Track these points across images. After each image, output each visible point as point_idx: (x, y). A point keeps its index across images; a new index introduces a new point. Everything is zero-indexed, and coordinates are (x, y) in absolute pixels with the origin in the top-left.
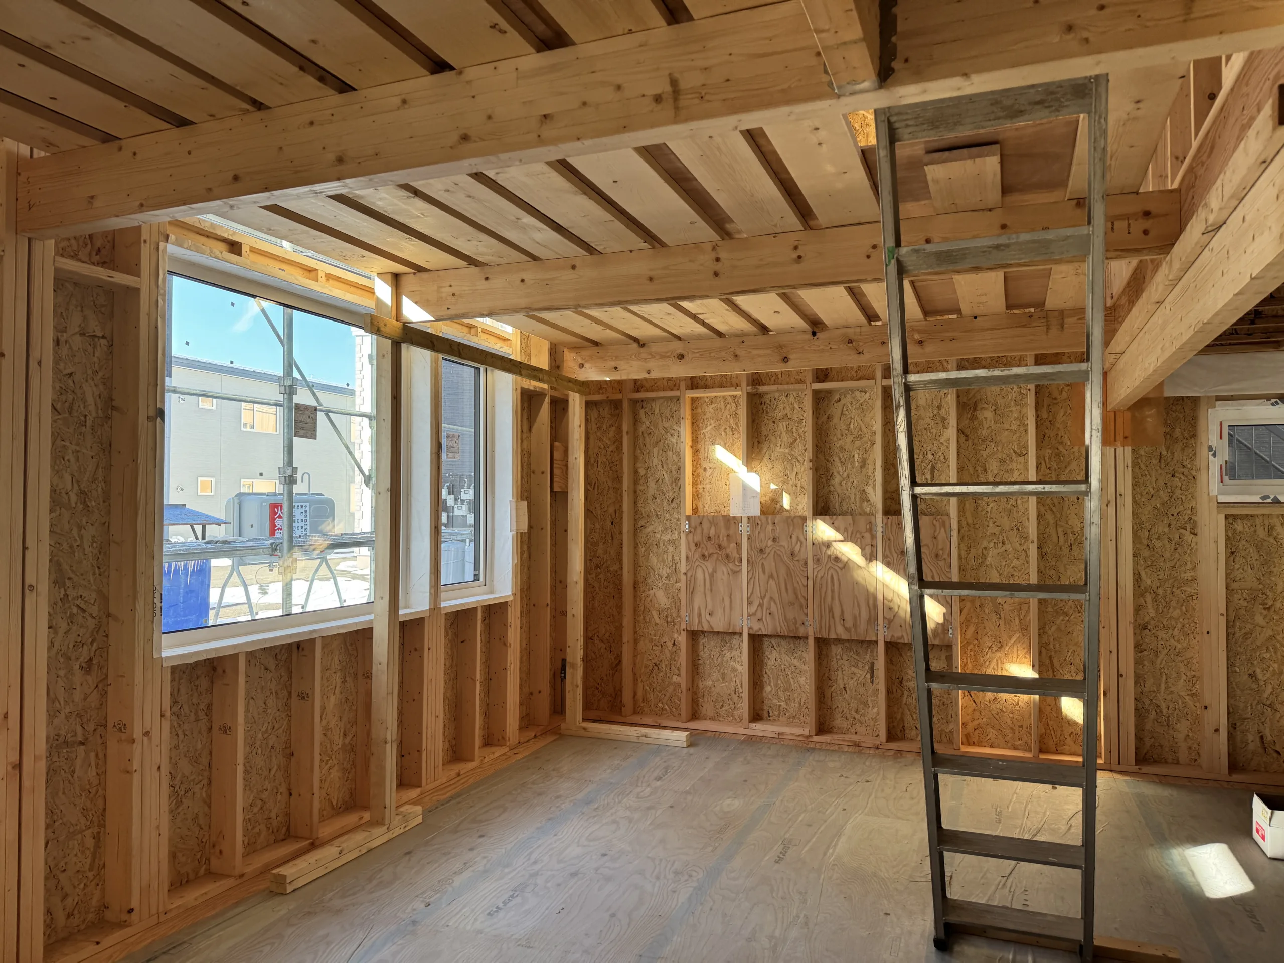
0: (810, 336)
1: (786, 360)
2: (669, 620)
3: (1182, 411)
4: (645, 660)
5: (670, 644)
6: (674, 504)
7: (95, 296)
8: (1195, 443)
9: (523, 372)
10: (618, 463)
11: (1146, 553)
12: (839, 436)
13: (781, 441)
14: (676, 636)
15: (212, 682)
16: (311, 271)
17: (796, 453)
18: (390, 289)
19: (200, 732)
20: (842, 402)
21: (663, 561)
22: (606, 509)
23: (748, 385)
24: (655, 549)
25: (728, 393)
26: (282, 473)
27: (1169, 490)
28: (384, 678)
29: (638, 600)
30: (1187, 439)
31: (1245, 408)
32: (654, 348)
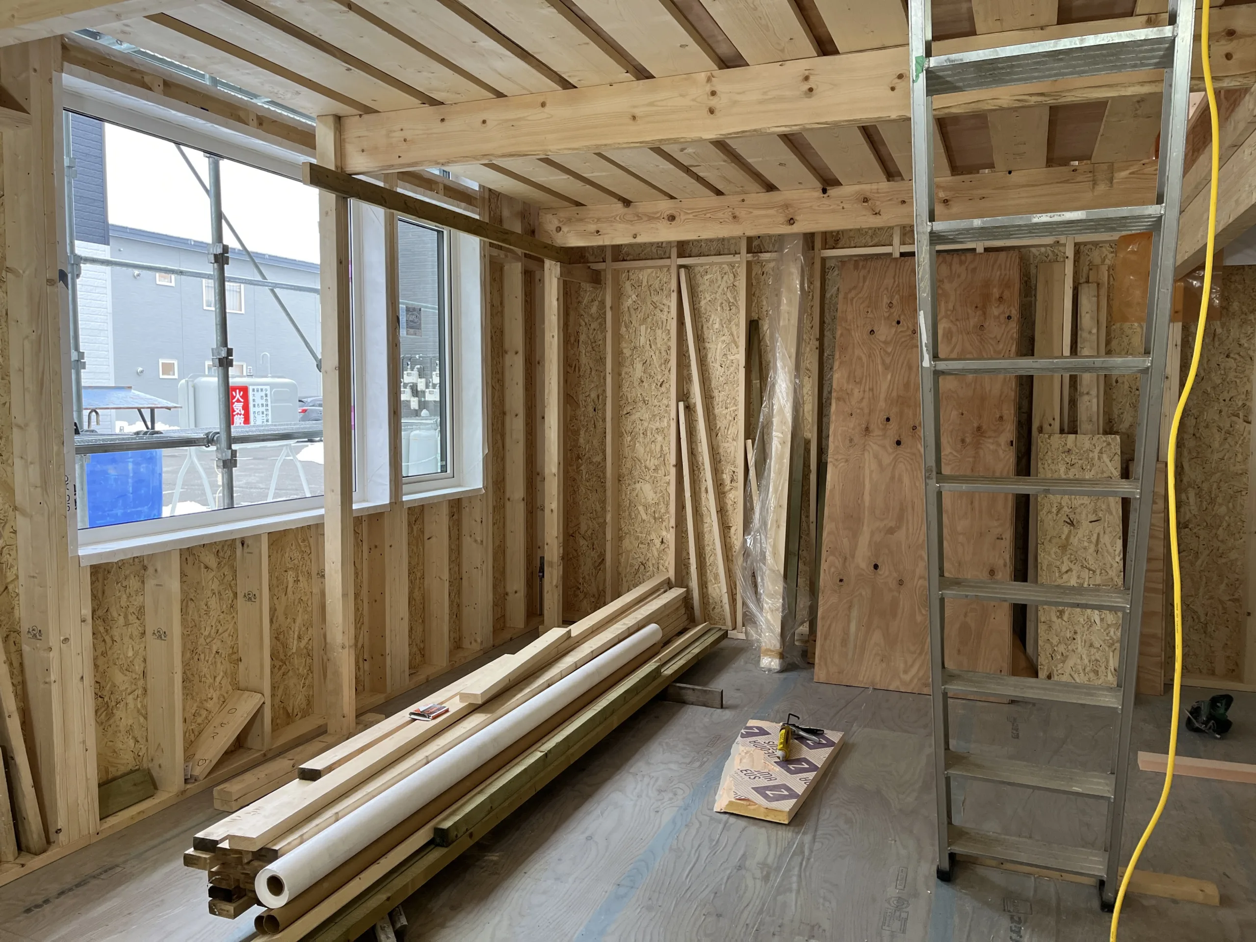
0: (819, 193)
1: (792, 222)
2: (656, 516)
4: (630, 559)
5: (657, 542)
6: (663, 389)
10: (600, 342)
14: (664, 533)
15: (143, 583)
18: (332, 135)
19: (131, 638)
21: (651, 451)
22: (587, 394)
23: (747, 252)
24: (642, 438)
25: (724, 261)
26: (216, 351)
27: (1223, 372)
28: (338, 577)
29: (623, 494)
30: (1246, 314)
32: (642, 208)
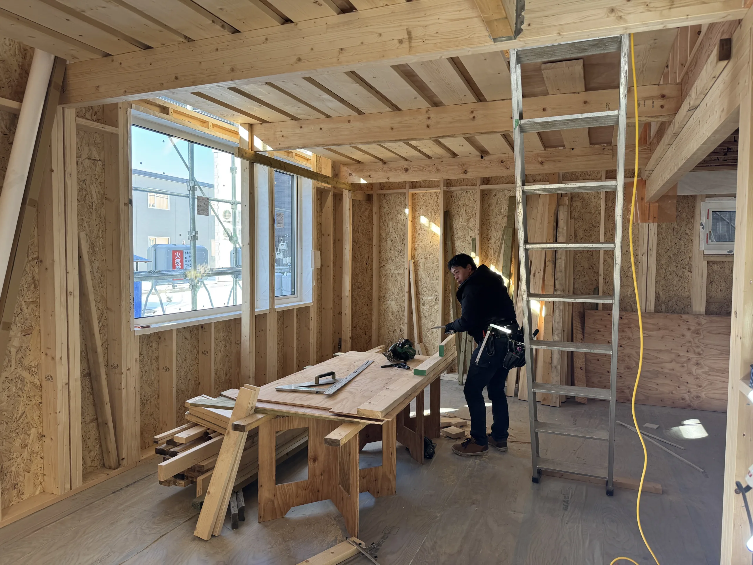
0: (480, 158)
1: (466, 172)
2: (398, 317)
3: (687, 203)
4: (384, 339)
5: (398, 331)
6: (401, 254)
7: (95, 138)
8: (694, 221)
9: (319, 179)
10: (370, 230)
11: (663, 282)
12: (495, 216)
13: (462, 219)
14: (402, 326)
15: (159, 344)
16: (204, 123)
17: (471, 225)
18: (248, 132)
19: (153, 371)
20: (497, 196)
21: (395, 285)
22: (363, 256)
23: (444, 186)
24: (390, 278)
25: (432, 191)
26: (190, 234)
27: (678, 247)
28: (248, 344)
29: (381, 306)
30: (689, 219)
31: (721, 201)
32: (392, 165)
